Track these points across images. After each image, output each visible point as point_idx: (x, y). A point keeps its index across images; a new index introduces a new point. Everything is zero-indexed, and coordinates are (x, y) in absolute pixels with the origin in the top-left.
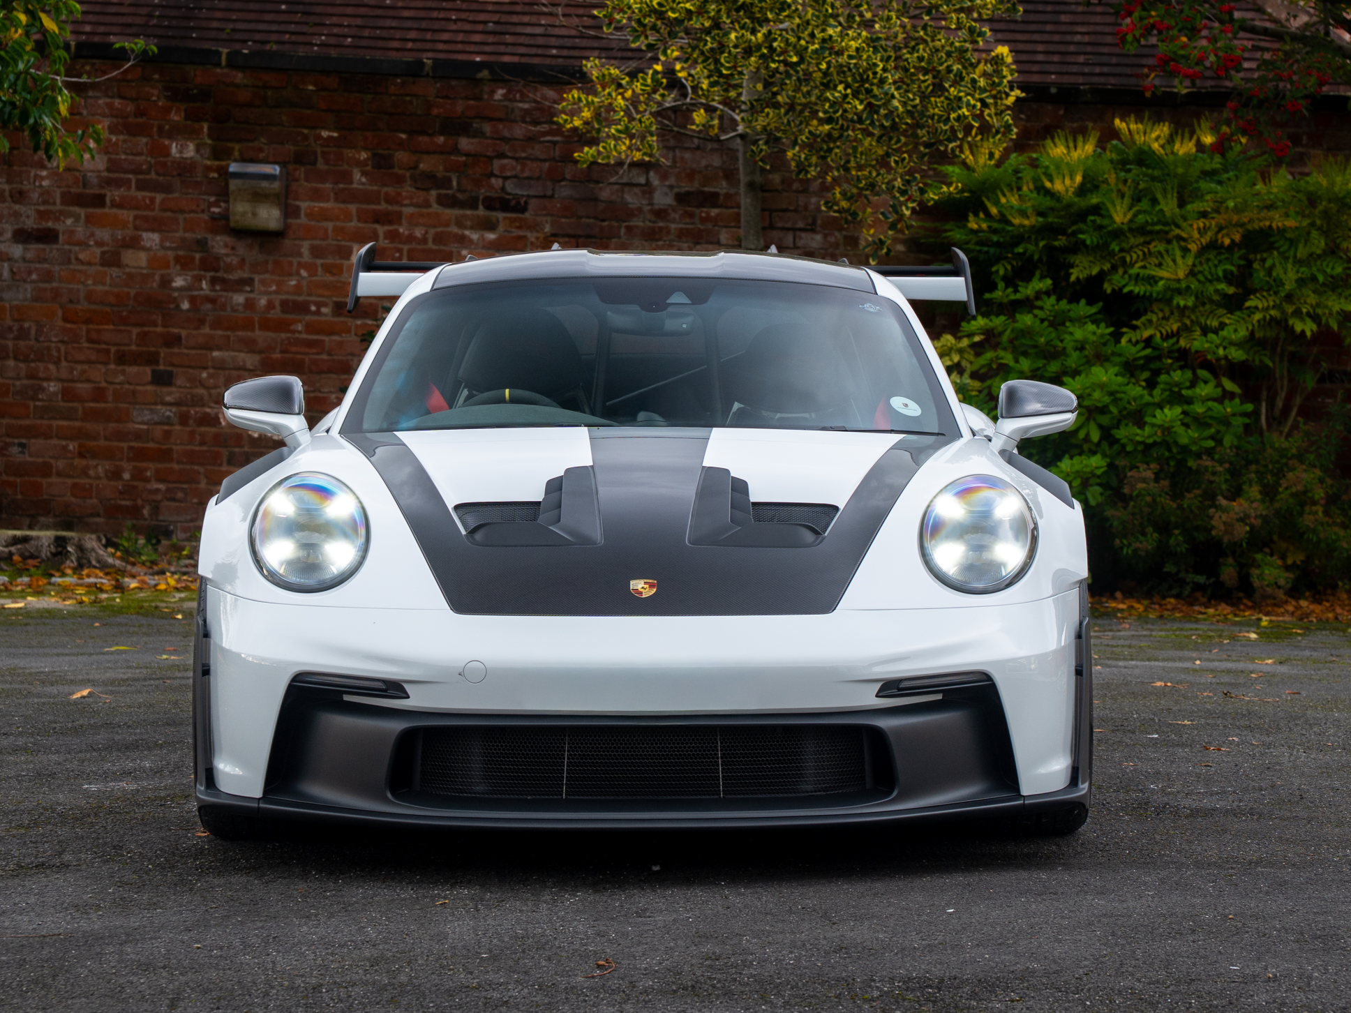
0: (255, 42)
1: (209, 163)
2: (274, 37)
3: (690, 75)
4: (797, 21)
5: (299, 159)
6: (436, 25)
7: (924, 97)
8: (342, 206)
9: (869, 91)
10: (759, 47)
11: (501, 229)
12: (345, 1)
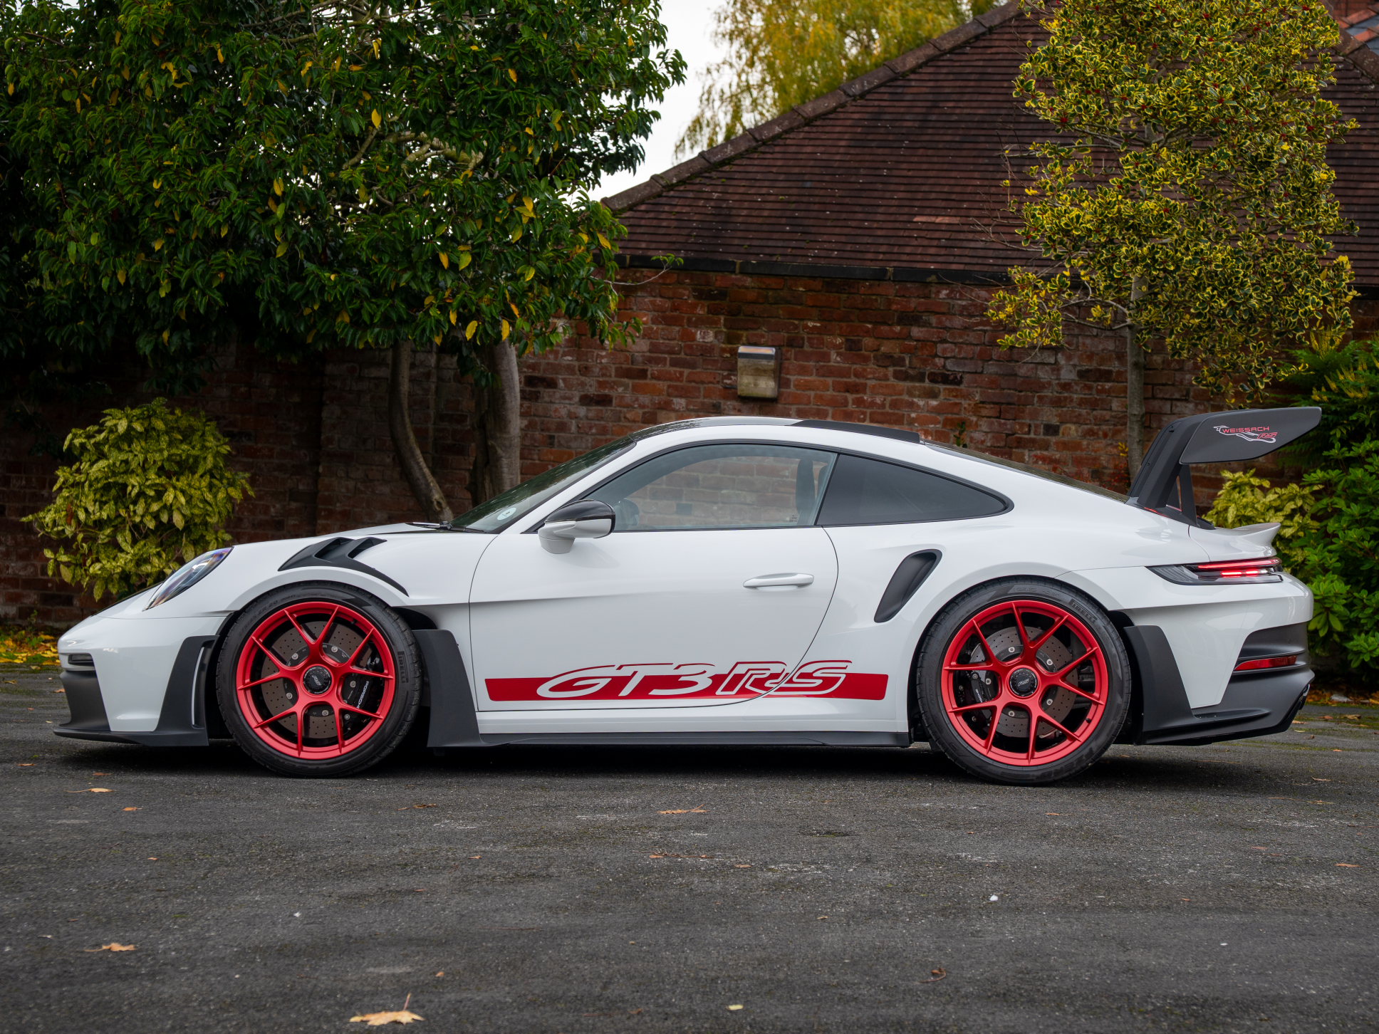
0: (765, 254)
1: (723, 346)
2: (779, 251)
3: (1091, 279)
4: (1176, 237)
5: (791, 343)
6: (902, 242)
7: (1277, 296)
8: (822, 379)
9: (1231, 293)
10: (1144, 258)
11: (942, 397)
12: (835, 223)
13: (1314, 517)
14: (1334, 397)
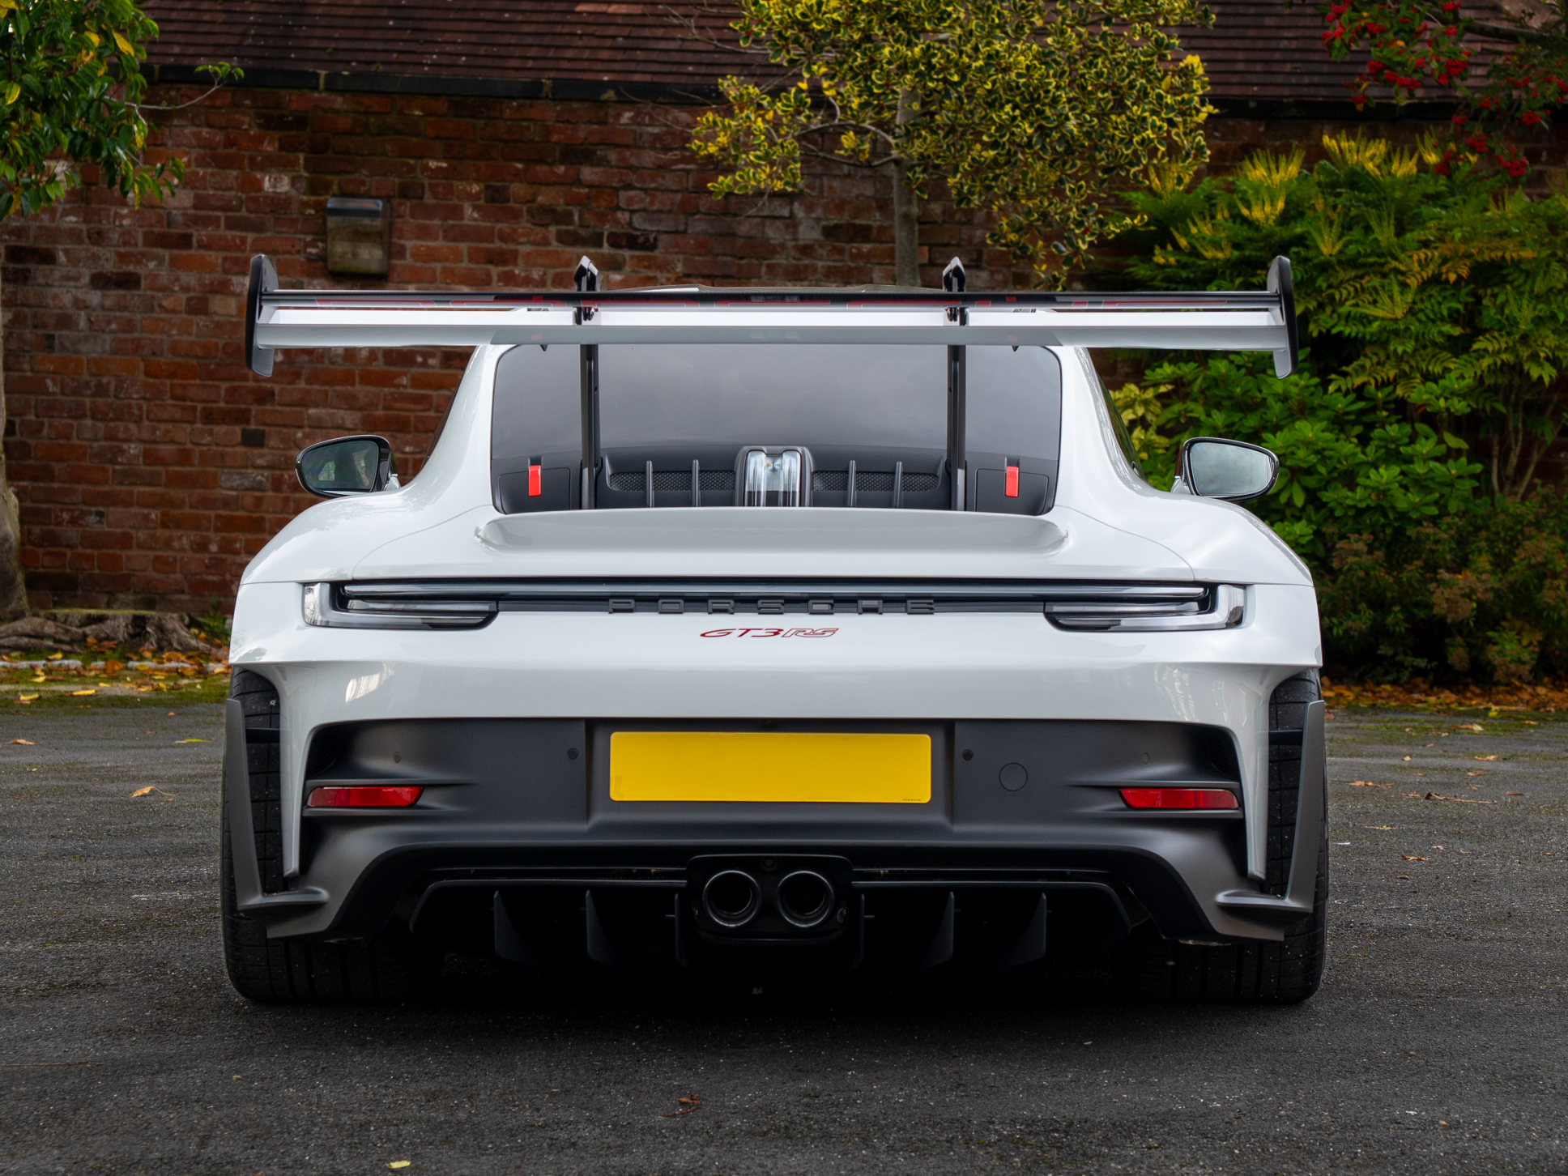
0: (359, 62)
1: (305, 198)
2: (380, 57)
3: (839, 93)
4: (959, 31)
5: (408, 192)
6: (560, 41)
7: (1102, 115)
8: (451, 244)
9: (1040, 113)
10: (916, 63)
11: (628, 269)
12: (458, 16)
13: (1161, 431)
14: (1184, 259)
